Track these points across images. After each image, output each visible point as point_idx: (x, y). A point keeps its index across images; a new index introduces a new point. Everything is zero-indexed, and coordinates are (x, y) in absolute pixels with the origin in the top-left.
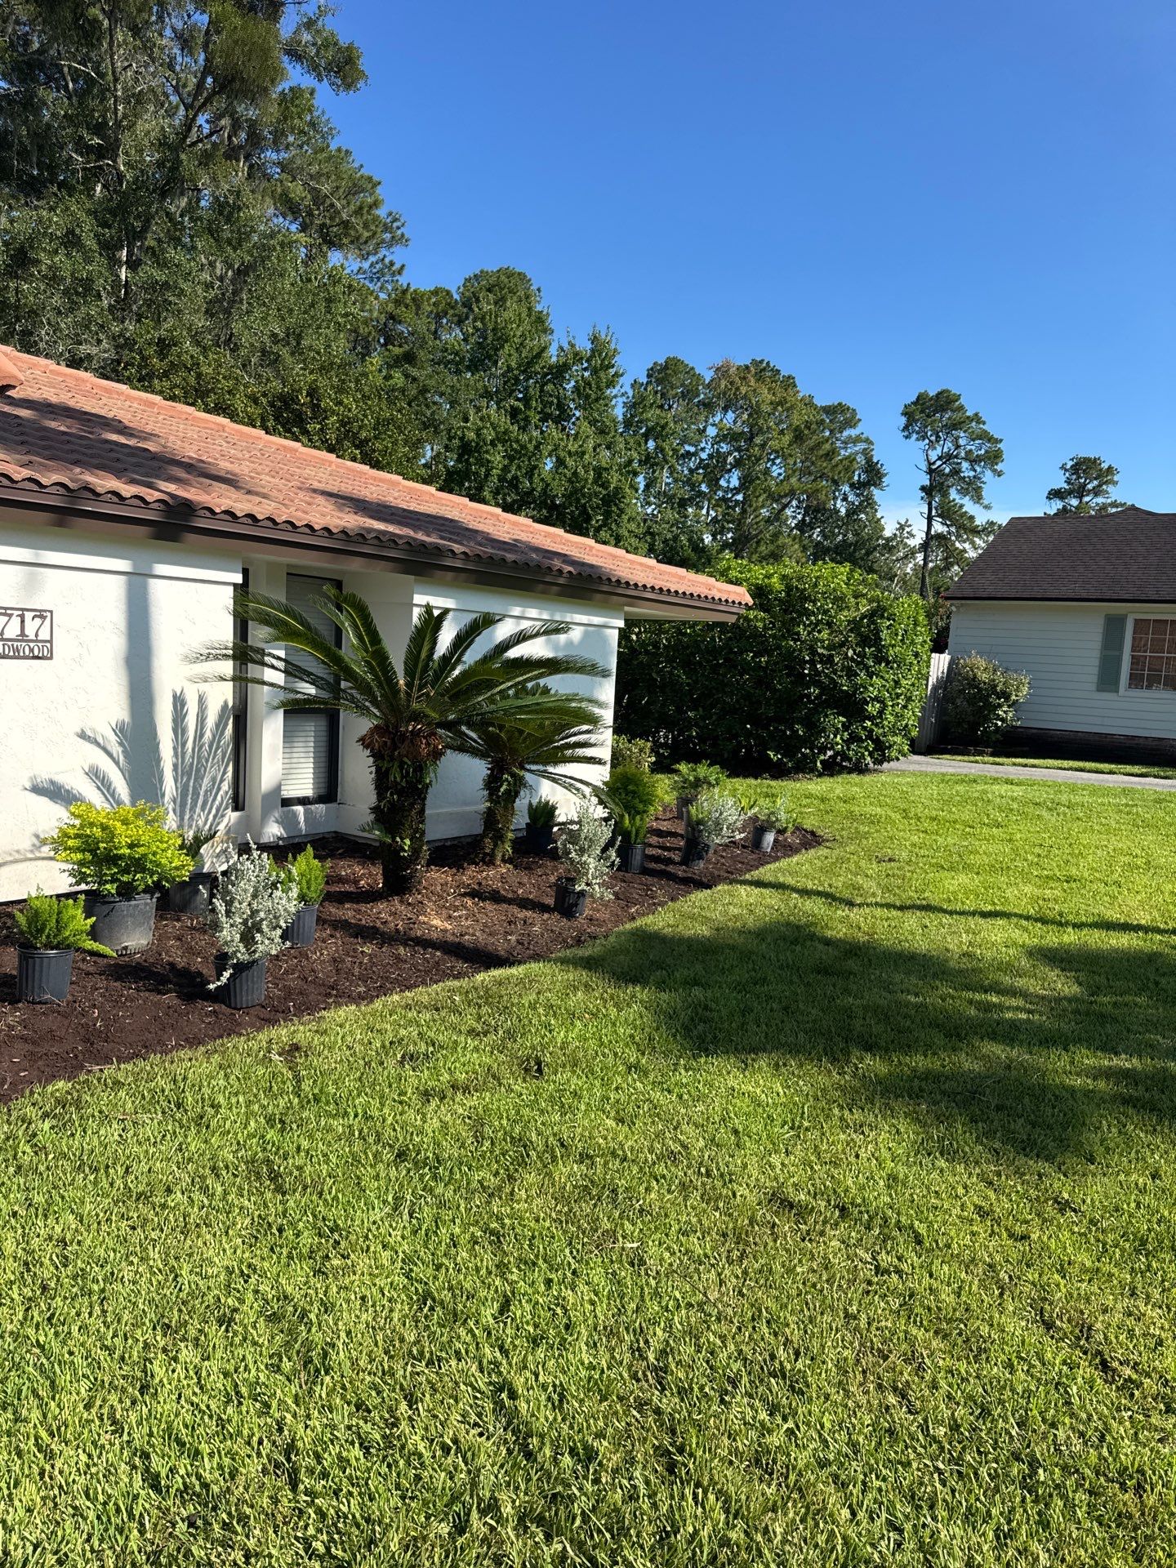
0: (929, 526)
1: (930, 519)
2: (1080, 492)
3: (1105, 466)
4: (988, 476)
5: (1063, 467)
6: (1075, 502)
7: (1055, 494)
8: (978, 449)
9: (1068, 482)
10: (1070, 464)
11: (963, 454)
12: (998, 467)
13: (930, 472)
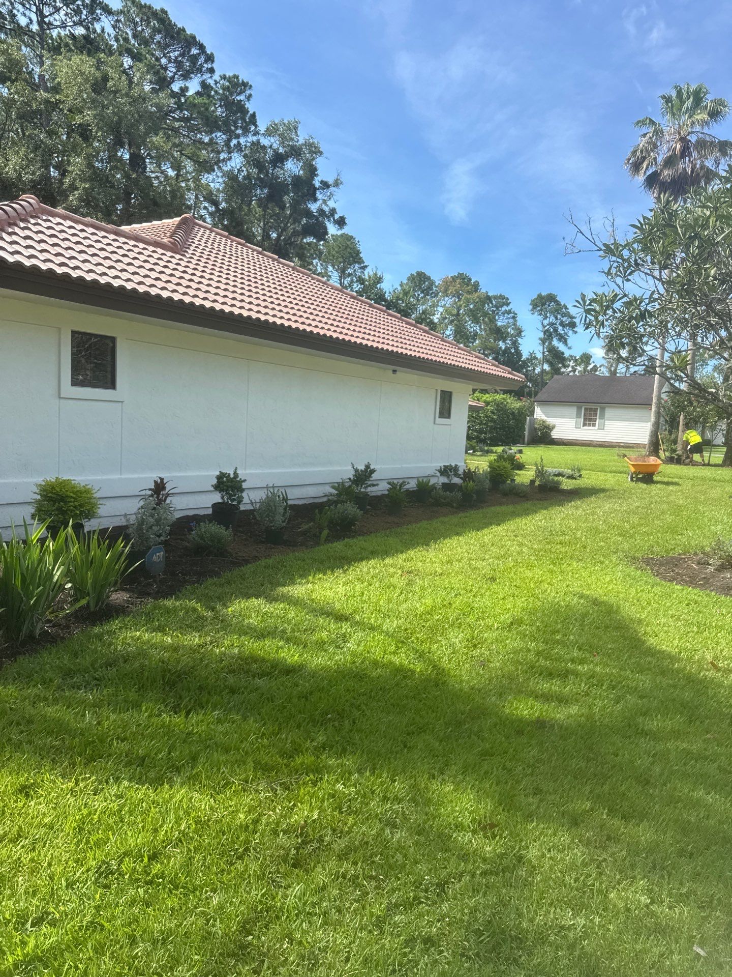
1: (544, 352)
4: (570, 333)
8: (566, 321)
11: (559, 323)
13: (544, 331)
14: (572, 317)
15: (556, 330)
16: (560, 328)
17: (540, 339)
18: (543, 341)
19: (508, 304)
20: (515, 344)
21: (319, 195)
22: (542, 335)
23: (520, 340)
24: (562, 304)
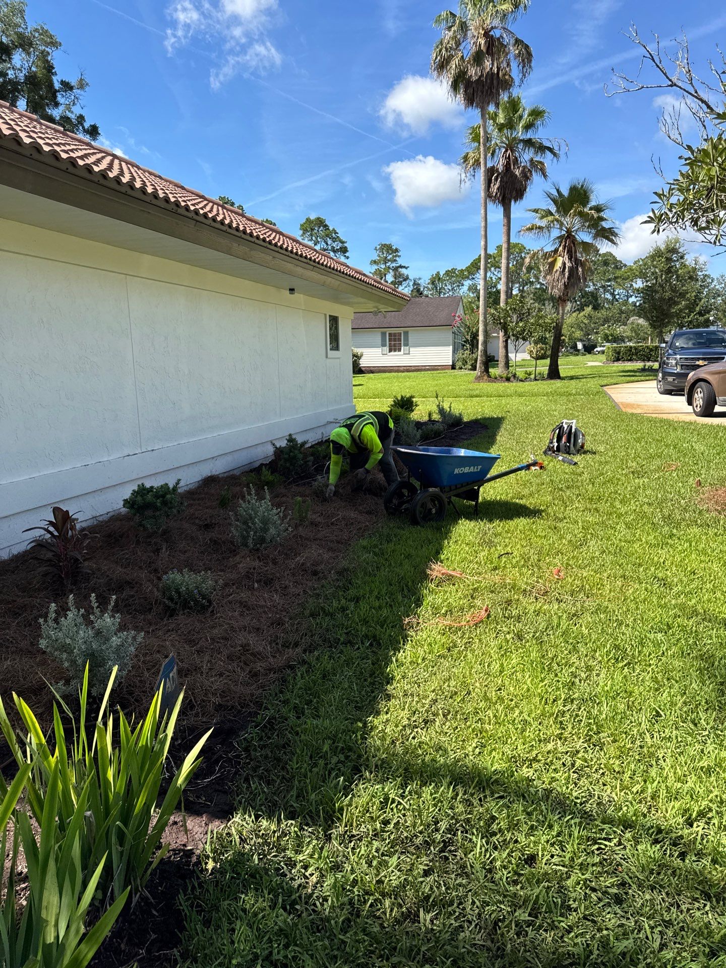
2: (385, 260)
3: (394, 248)
5: (376, 249)
7: (375, 262)
8: (338, 246)
9: (379, 256)
10: (378, 247)
11: (330, 248)
12: (347, 254)
14: (343, 242)
21: (60, 99)
24: (331, 228)
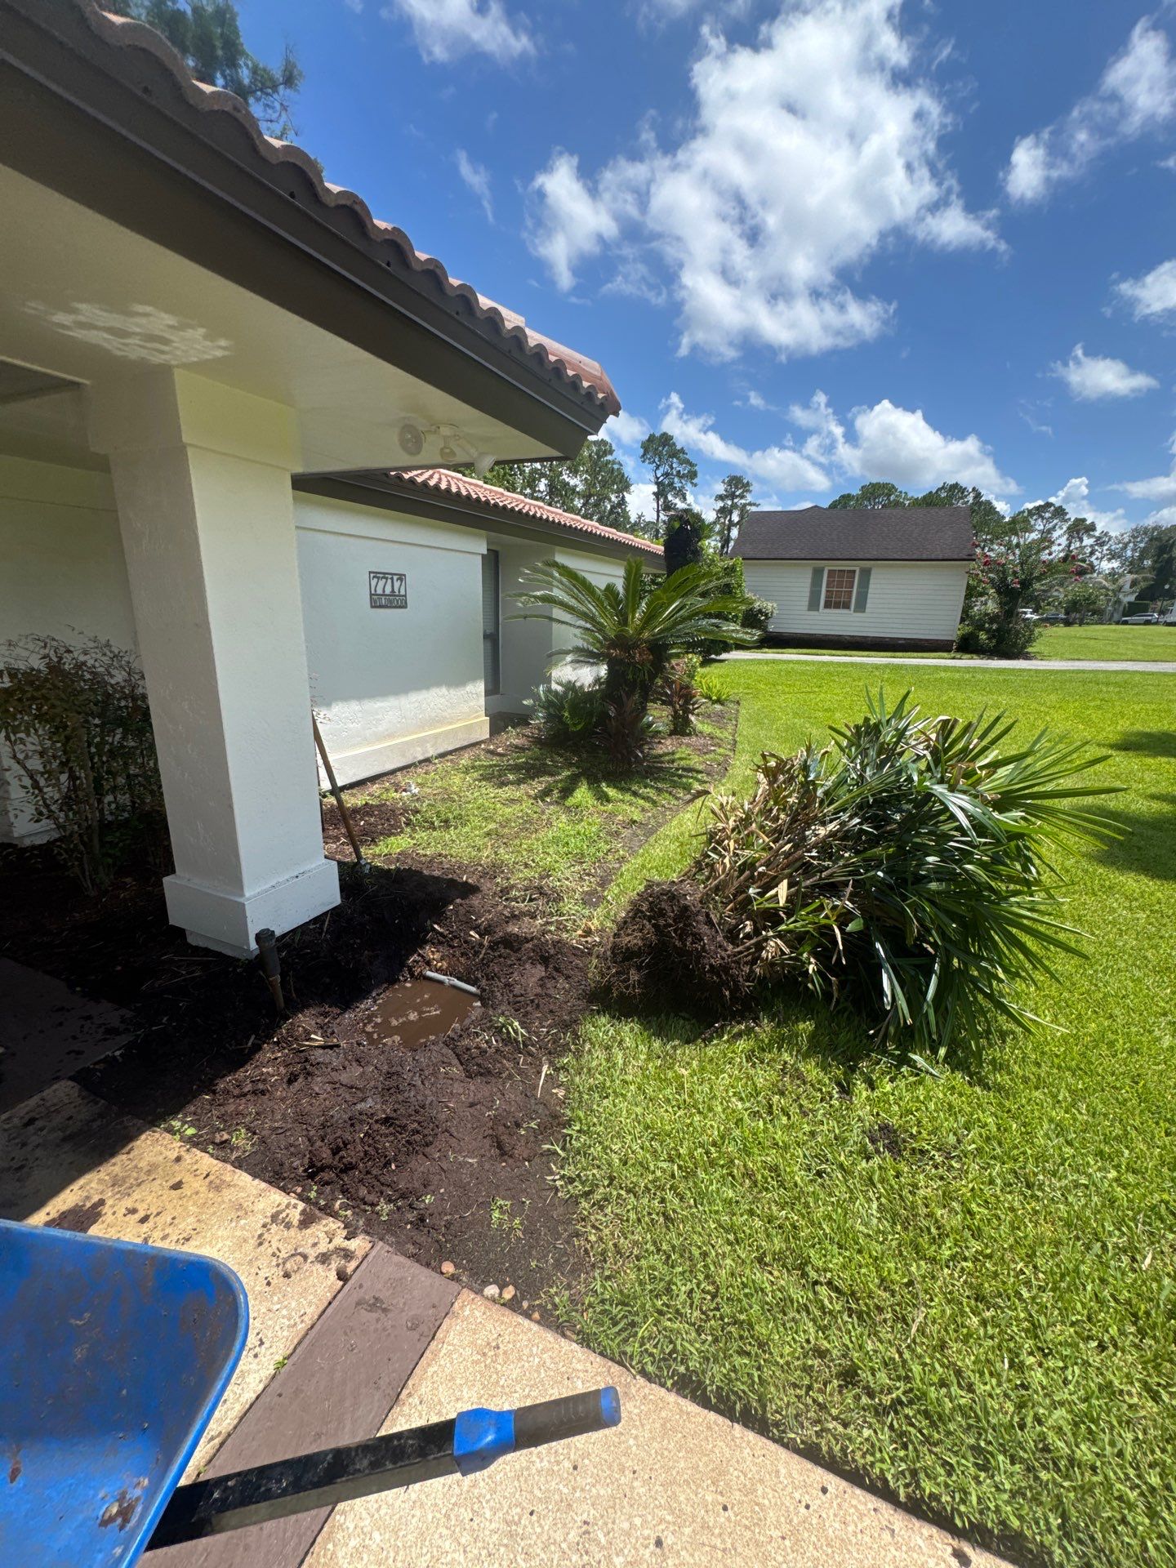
0: (658, 516)
1: (658, 511)
2: (732, 496)
3: (745, 481)
4: (688, 487)
5: (723, 482)
6: (729, 503)
7: (720, 498)
8: (684, 469)
9: (726, 490)
10: (727, 480)
11: (675, 473)
12: (695, 481)
13: (657, 483)
14: (691, 465)
15: (671, 484)
16: (676, 480)
17: (654, 493)
18: (657, 495)
19: (611, 452)
20: (622, 502)
22: (655, 488)
23: (628, 497)
24: (678, 447)
